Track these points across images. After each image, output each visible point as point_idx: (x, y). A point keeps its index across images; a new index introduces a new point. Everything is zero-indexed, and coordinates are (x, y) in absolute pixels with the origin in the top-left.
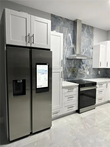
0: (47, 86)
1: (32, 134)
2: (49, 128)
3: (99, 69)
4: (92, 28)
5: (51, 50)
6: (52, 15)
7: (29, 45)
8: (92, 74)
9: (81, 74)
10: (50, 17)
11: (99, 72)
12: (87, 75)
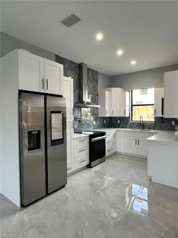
0: (62, 138)
1: (48, 194)
2: (63, 187)
3: (105, 118)
4: (96, 73)
5: (64, 97)
6: (56, 55)
7: (42, 91)
8: (98, 123)
9: (88, 124)
10: (54, 58)
11: (105, 121)
12: (94, 125)
